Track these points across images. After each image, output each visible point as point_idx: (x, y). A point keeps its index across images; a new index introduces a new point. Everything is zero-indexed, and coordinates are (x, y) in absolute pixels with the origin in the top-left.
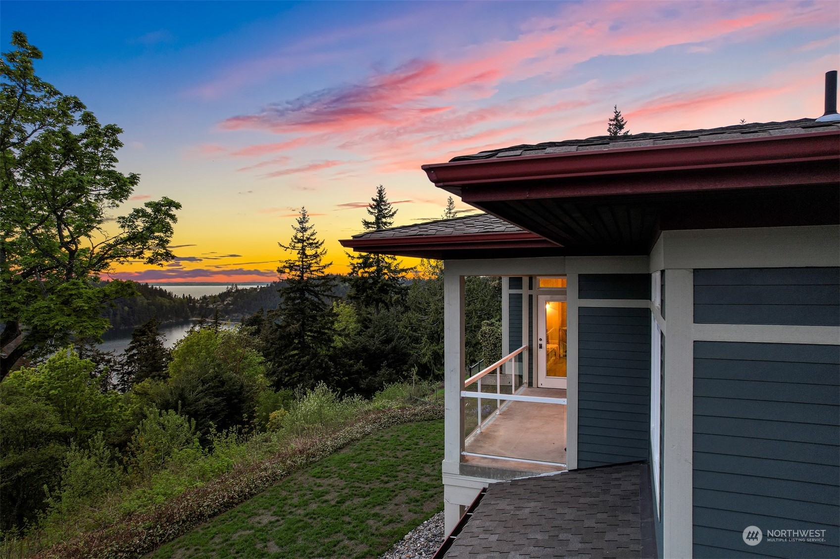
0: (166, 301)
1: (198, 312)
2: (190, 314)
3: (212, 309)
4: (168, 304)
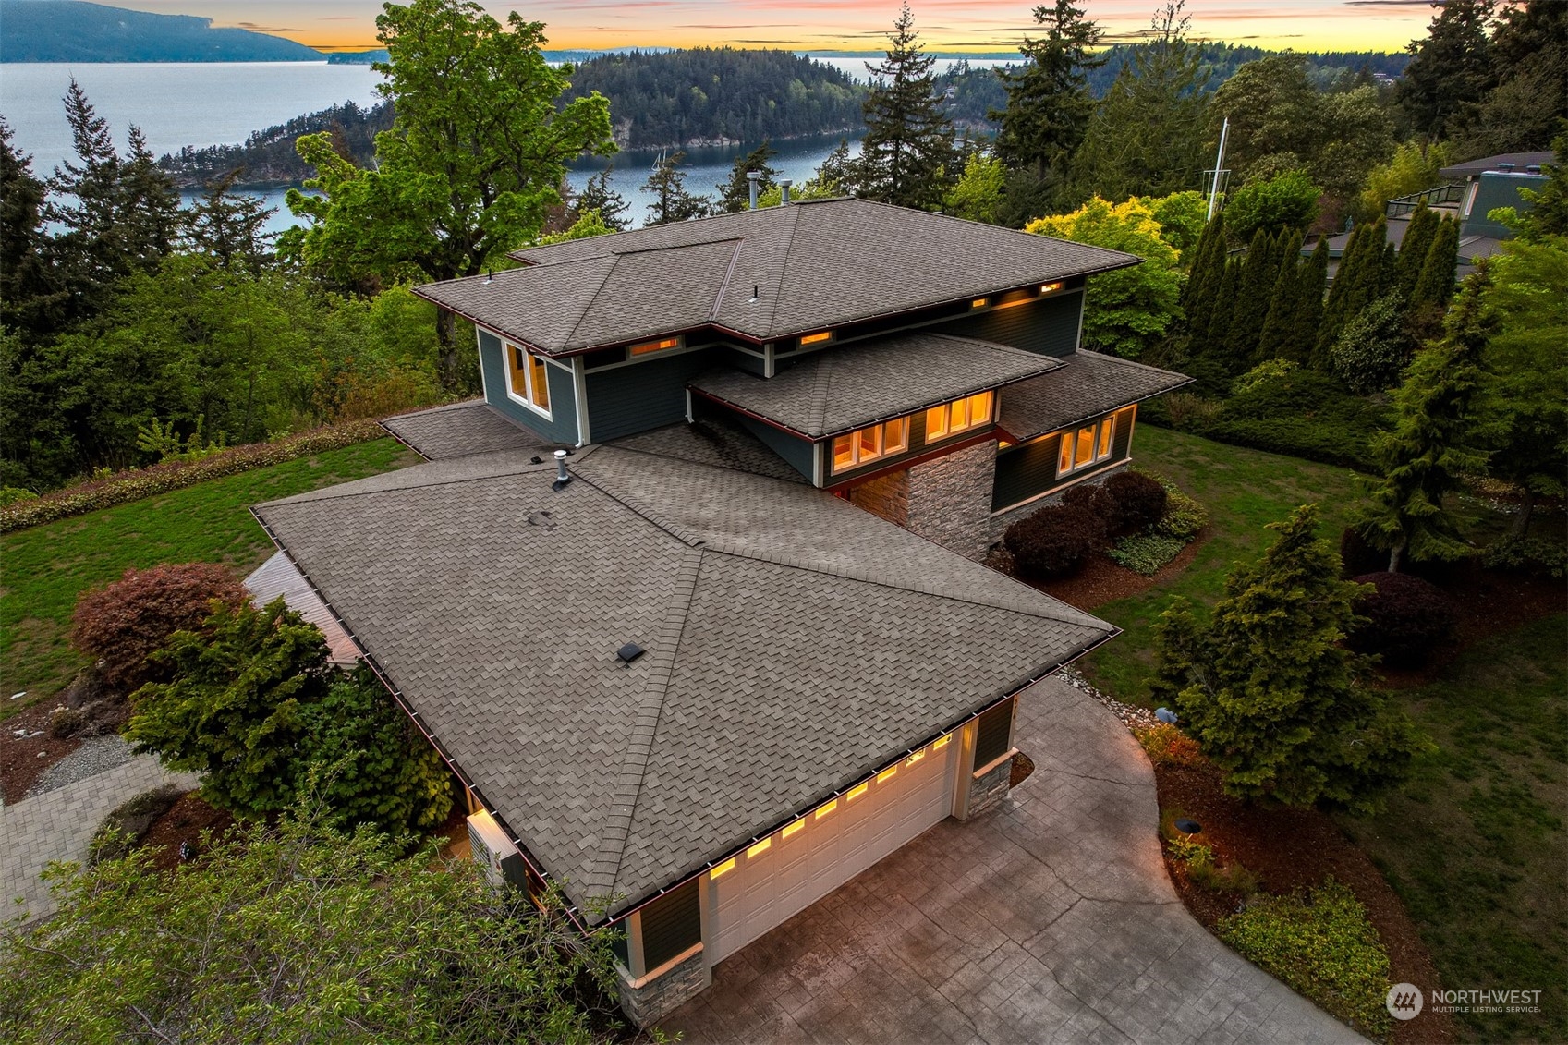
0: (838, 92)
4: (841, 97)
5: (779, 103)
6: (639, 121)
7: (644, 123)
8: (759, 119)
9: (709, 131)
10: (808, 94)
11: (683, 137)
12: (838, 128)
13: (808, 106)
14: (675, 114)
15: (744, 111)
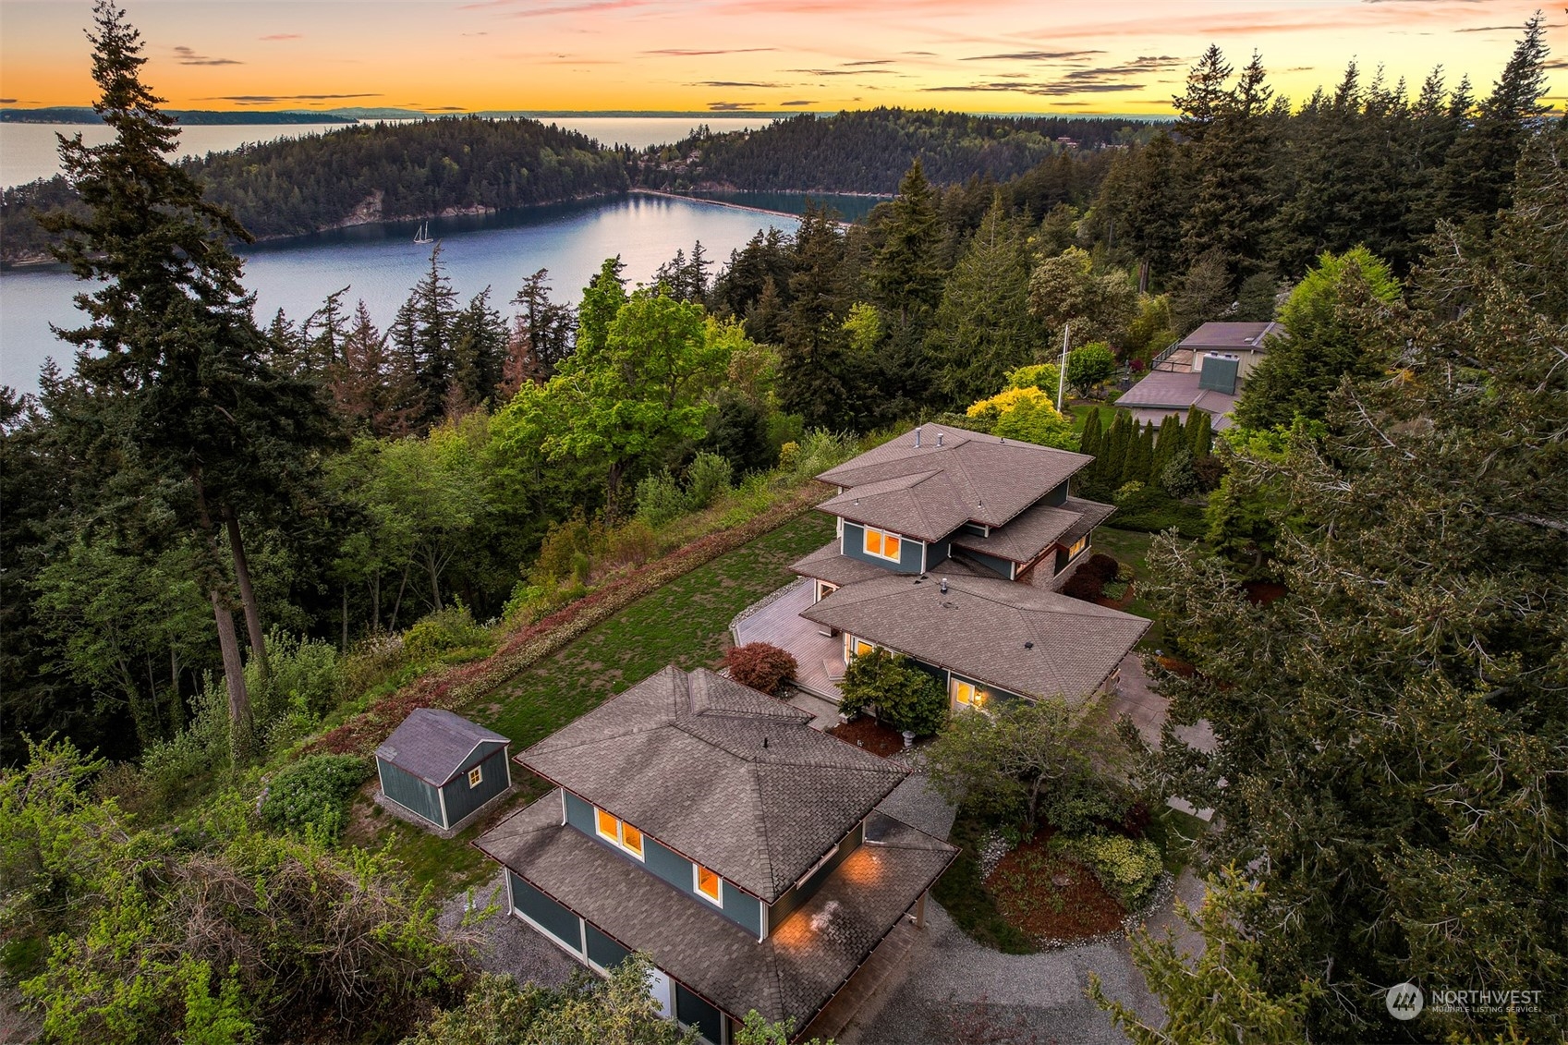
0: (587, 158)
1: (641, 178)
2: (628, 182)
3: (665, 173)
4: (591, 163)
5: (530, 170)
6: (390, 193)
7: (396, 193)
8: (513, 187)
9: (462, 200)
10: (559, 162)
11: (437, 207)
12: (591, 192)
13: (560, 172)
14: (426, 184)
15: (497, 179)
